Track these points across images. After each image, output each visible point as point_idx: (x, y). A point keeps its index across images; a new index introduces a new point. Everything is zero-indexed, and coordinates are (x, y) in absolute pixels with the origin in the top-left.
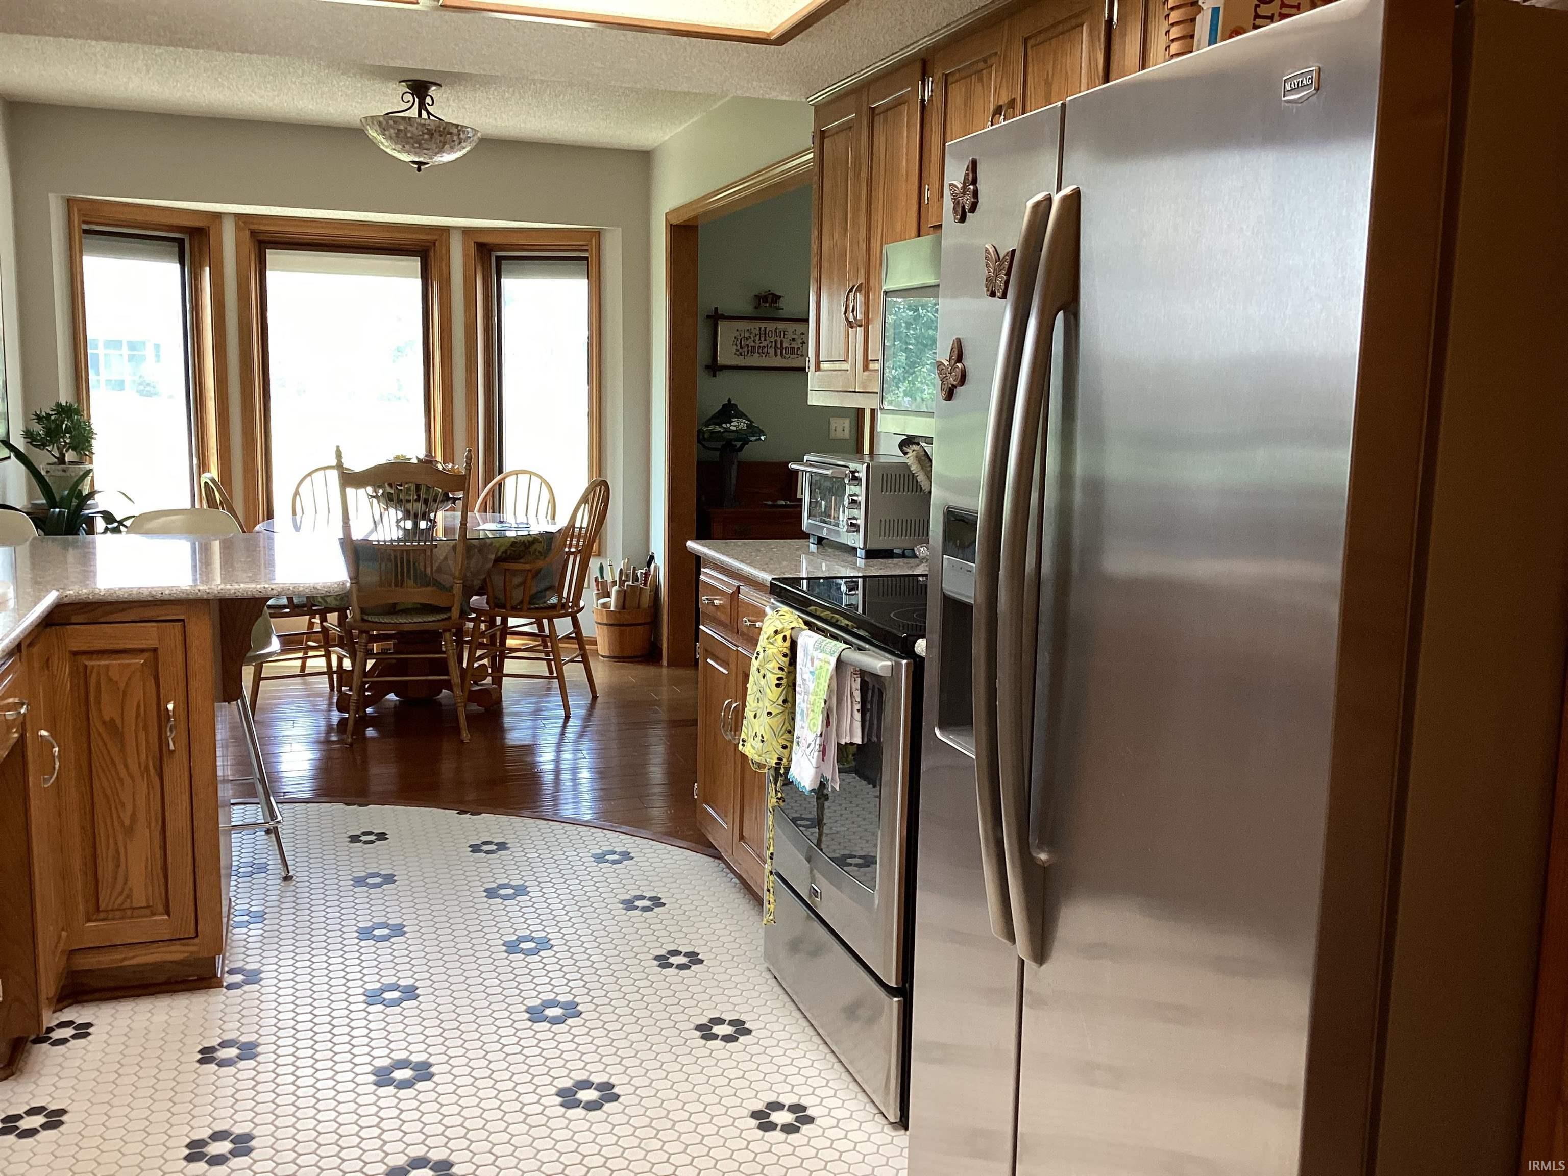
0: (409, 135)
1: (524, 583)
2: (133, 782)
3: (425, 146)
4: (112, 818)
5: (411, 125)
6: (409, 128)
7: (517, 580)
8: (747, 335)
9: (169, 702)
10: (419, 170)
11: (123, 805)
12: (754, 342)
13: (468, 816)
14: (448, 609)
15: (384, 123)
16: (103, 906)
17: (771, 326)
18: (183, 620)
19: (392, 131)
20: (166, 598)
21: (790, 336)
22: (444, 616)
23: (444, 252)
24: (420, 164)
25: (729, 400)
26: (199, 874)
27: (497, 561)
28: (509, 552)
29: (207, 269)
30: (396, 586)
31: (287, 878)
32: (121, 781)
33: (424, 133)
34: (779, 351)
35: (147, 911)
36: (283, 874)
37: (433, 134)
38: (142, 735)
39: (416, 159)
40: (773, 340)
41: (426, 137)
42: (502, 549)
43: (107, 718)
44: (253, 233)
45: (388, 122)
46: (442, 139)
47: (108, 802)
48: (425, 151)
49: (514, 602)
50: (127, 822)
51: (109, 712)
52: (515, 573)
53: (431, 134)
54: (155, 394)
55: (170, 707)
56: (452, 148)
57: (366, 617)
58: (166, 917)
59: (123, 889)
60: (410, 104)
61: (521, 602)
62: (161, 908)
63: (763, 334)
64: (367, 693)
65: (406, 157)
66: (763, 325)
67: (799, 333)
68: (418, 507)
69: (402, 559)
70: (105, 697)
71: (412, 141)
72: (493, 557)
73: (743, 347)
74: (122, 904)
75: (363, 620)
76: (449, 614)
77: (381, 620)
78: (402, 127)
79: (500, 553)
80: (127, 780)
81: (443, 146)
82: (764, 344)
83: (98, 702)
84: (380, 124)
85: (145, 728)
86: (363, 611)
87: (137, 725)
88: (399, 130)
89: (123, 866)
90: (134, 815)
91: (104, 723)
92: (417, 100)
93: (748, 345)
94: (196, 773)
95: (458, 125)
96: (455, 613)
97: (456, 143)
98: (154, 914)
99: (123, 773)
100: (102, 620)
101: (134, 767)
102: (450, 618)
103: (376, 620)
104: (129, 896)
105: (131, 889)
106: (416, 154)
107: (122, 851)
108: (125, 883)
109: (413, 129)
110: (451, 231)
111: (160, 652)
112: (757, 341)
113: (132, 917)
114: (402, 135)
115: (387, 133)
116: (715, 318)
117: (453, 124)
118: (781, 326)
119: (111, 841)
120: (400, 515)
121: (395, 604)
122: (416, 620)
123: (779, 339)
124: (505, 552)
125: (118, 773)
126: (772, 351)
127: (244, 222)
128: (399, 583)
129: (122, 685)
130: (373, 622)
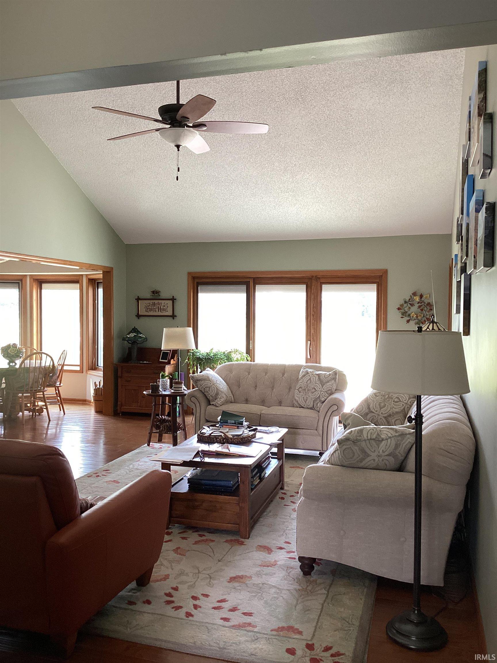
8: (149, 305)
12: (151, 307)
17: (156, 302)
21: (163, 304)
25: (135, 327)
34: (159, 310)
40: (157, 306)
63: (154, 304)
66: (154, 301)
67: (166, 303)
73: (147, 309)
82: (155, 307)
93: (149, 308)
112: (152, 307)
116: (138, 299)
118: (160, 301)
123: (159, 306)
126: (157, 310)
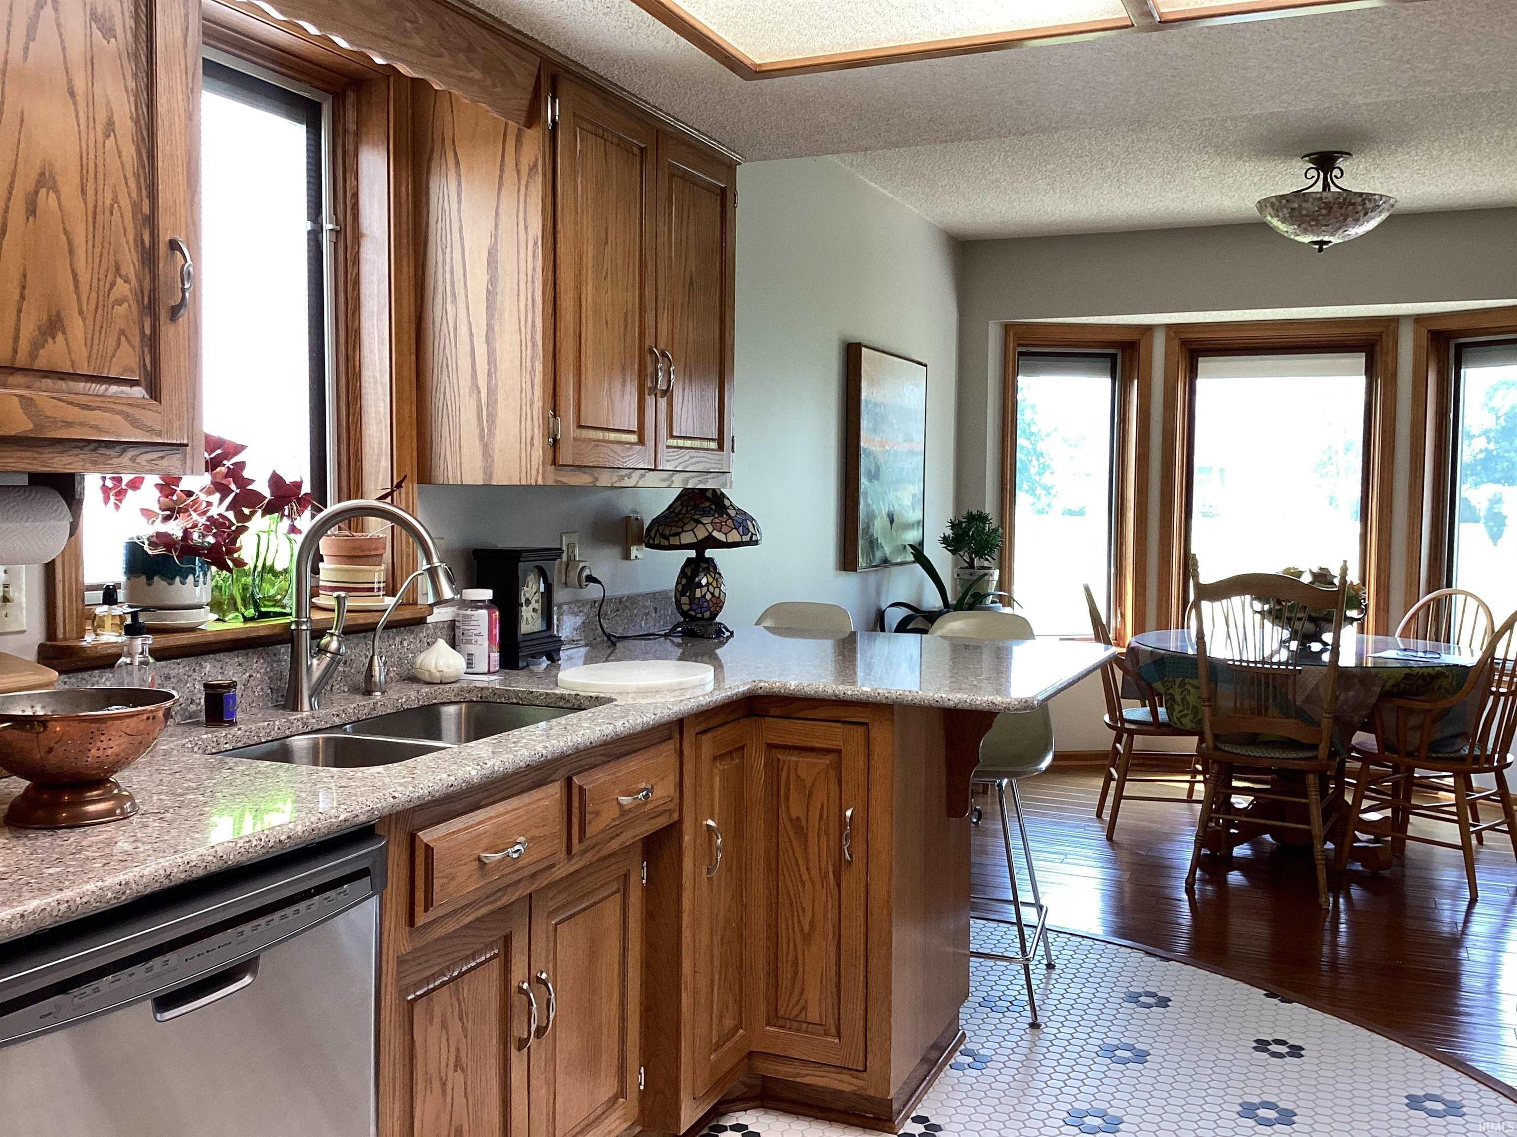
0: (1304, 212)
1: (1421, 727)
2: (814, 887)
3: (1324, 222)
4: (793, 921)
5: (1306, 201)
6: (1304, 205)
7: (1413, 721)
9: (849, 808)
10: (1320, 250)
11: (803, 909)
13: (1276, 1001)
14: (1314, 747)
15: (1277, 204)
16: (781, 1012)
18: (867, 724)
19: (1285, 211)
20: (849, 698)
22: (1310, 754)
23: (1391, 344)
24: (1322, 243)
26: (870, 1003)
27: (1385, 696)
28: (1402, 686)
29: (1136, 382)
30: (1260, 714)
31: (1034, 1025)
32: (803, 883)
33: (1320, 209)
35: (821, 1030)
36: (1031, 1021)
37: (1331, 208)
38: (824, 839)
39: (1316, 239)
41: (1324, 212)
42: (1391, 682)
43: (794, 816)
44: (1184, 343)
45: (1280, 202)
46: (1343, 211)
47: (791, 904)
48: (1323, 228)
49: (1410, 748)
50: (807, 928)
51: (796, 811)
52: (1411, 712)
53: (1329, 207)
54: (1218, 515)
55: (849, 813)
56: (1357, 220)
57: (1219, 745)
58: (837, 1041)
59: (799, 1001)
60: (1314, 179)
61: (1418, 749)
62: (833, 1030)
64: (1232, 831)
65: (1306, 239)
68: (1309, 627)
69: (1267, 684)
70: (793, 796)
71: (1307, 219)
72: (1377, 690)
74: (798, 1015)
75: (1216, 748)
76: (1315, 753)
77: (1234, 751)
78: (1296, 205)
79: (1387, 687)
80: (808, 885)
81: (1345, 220)
83: (787, 798)
84: (1273, 205)
85: (827, 834)
86: (1216, 737)
87: (819, 828)
88: (1293, 209)
89: (800, 973)
90: (812, 922)
91: (791, 820)
92: (1322, 174)
94: (872, 889)
95: (1362, 194)
96: (1322, 752)
97: (1361, 214)
98: (826, 1034)
99: (805, 876)
100: (796, 715)
101: (815, 873)
102: (1316, 757)
103: (1229, 749)
104: (804, 1008)
105: (806, 1001)
106: (1313, 233)
107: (800, 957)
108: (802, 994)
109: (1307, 205)
110: (1402, 321)
111: (844, 753)
113: (806, 1032)
114: (1297, 213)
115: (1280, 214)
117: (1355, 193)
119: (791, 945)
120: (1286, 634)
121: (1256, 735)
122: (1273, 755)
124: (1397, 685)
125: (801, 876)
127: (1175, 333)
128: (1260, 711)
129: (809, 785)
130: (1225, 751)
